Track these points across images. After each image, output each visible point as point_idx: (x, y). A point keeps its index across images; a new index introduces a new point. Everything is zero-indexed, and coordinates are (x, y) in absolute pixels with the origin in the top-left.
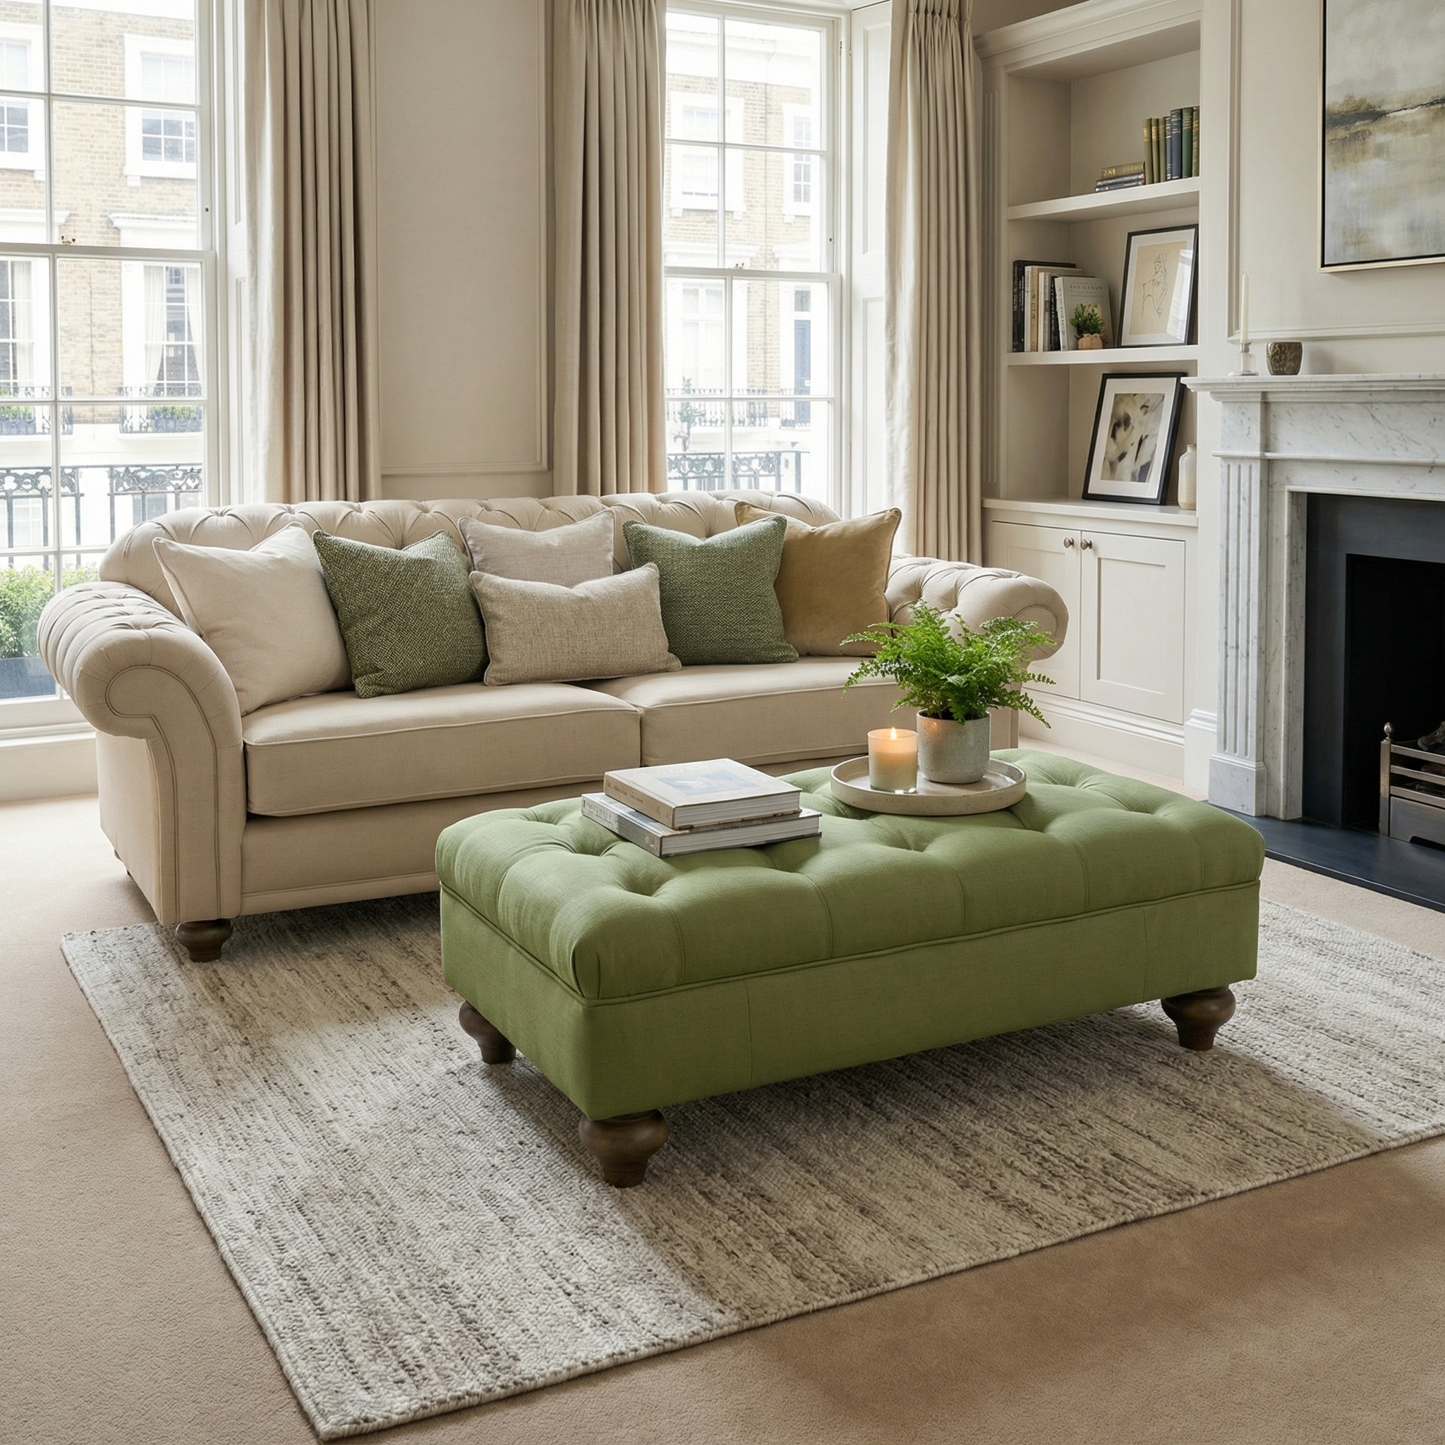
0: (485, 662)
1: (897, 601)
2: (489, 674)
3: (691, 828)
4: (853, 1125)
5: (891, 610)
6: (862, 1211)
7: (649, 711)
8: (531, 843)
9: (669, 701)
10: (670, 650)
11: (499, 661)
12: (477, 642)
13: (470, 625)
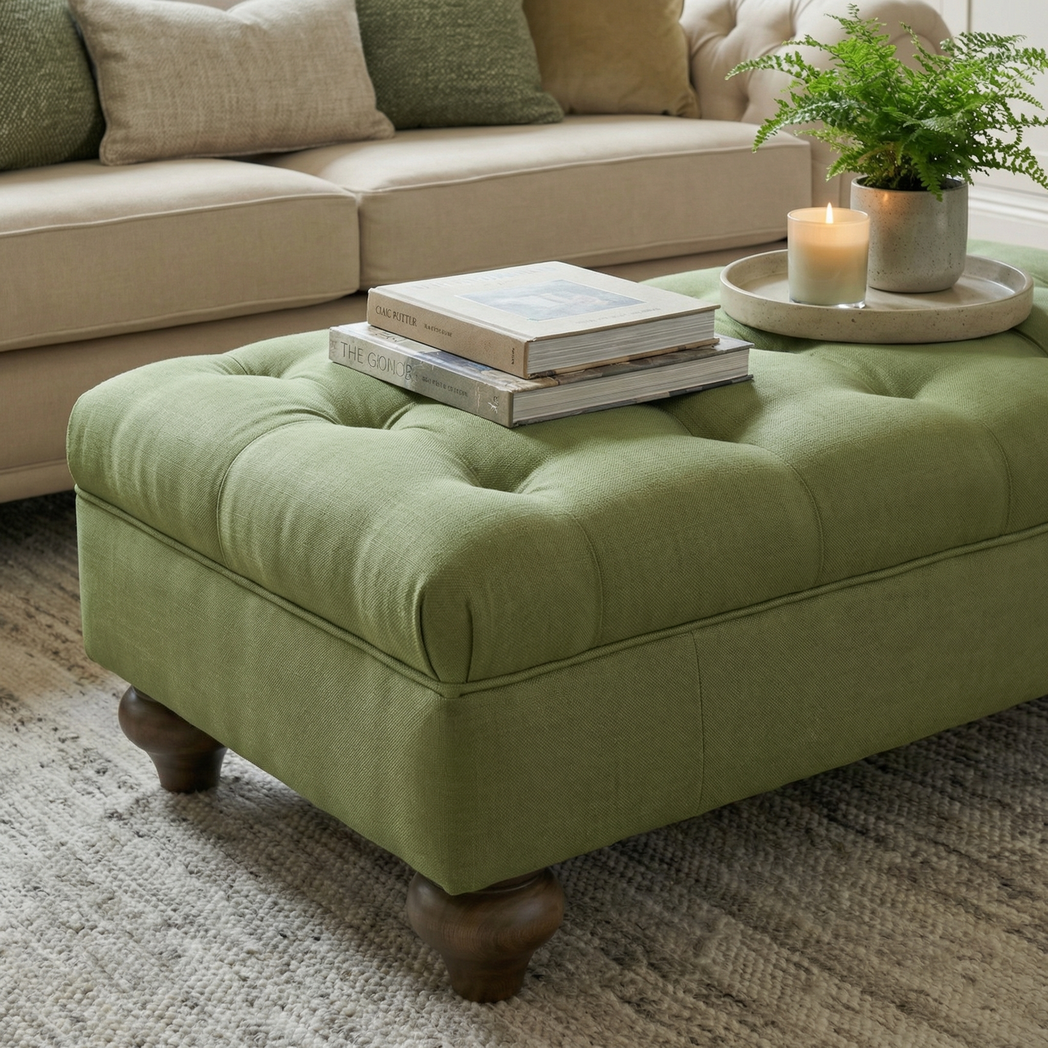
0: (100, 125)
1: (701, 33)
2: (108, 148)
3: (553, 374)
4: (825, 856)
5: (690, 46)
6: (902, 1007)
7: (373, 199)
8: (267, 411)
9: (400, 182)
10: (379, 107)
11: (121, 125)
12: (85, 94)
13: (73, 68)
